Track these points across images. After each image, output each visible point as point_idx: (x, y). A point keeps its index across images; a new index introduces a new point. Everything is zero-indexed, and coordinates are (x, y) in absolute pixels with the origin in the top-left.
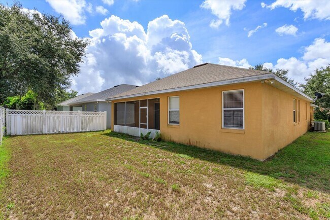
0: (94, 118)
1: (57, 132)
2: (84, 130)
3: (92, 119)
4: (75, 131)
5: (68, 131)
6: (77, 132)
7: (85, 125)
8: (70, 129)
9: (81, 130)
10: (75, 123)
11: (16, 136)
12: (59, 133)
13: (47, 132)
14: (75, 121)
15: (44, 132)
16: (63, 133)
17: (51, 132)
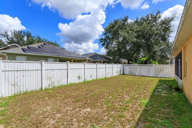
0: (165, 69)
1: (142, 75)
2: (157, 76)
3: (163, 70)
4: (151, 76)
5: (147, 75)
6: (153, 77)
7: (157, 73)
8: (148, 74)
9: (155, 76)
10: (151, 71)
11: (126, 75)
12: (143, 76)
13: (137, 75)
14: (151, 70)
15: (136, 75)
16: (145, 76)
17: (139, 75)
